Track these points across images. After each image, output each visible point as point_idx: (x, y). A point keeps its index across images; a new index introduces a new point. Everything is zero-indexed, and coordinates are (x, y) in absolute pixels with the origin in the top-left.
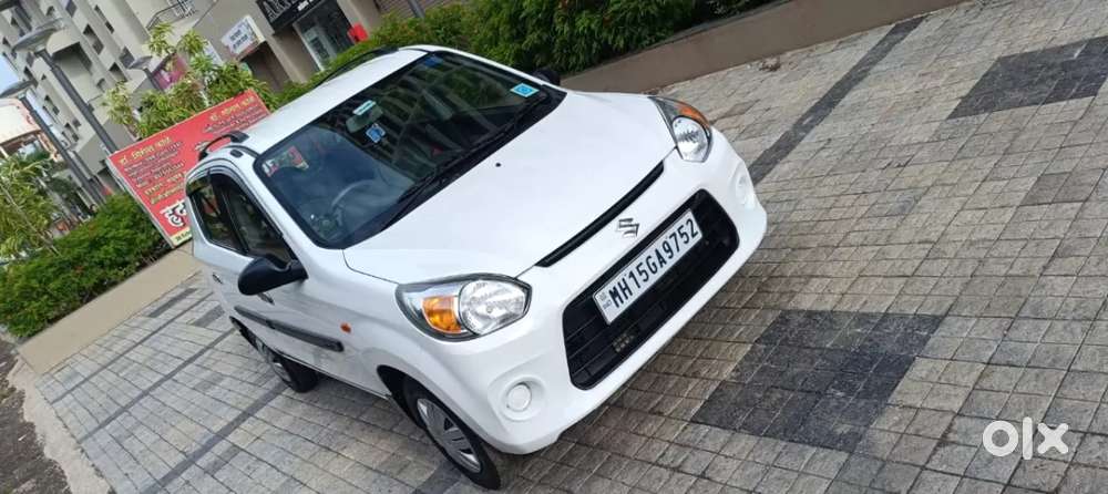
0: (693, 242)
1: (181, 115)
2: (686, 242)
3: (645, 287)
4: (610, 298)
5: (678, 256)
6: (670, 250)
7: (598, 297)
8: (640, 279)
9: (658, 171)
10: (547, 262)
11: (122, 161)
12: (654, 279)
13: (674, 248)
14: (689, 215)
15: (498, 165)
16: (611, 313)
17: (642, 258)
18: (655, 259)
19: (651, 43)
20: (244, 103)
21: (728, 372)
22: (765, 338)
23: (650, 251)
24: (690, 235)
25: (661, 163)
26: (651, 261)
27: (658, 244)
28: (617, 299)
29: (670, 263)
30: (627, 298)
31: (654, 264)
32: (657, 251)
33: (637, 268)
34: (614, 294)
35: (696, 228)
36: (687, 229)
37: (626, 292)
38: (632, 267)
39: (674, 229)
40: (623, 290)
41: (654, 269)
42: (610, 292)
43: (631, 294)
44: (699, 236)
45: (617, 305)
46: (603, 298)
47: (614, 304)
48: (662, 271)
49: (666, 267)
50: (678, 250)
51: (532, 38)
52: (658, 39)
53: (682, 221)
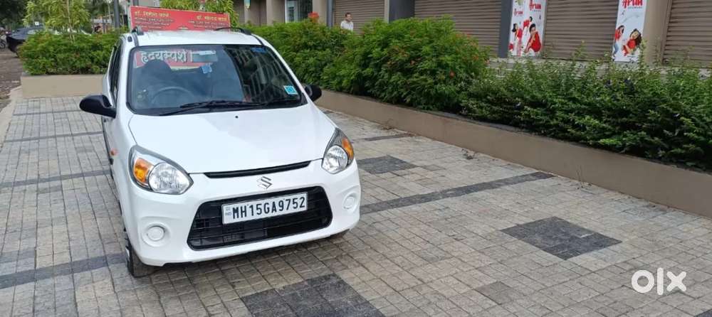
0: (299, 210)
1: (183, 6)
2: (295, 208)
3: (256, 217)
4: (232, 211)
5: (285, 212)
6: (282, 206)
8: (255, 211)
9: (305, 164)
10: (211, 175)
11: (136, 13)
12: (263, 216)
13: (285, 206)
14: (305, 195)
15: (237, 117)
16: (228, 219)
17: (263, 202)
18: (270, 206)
19: (424, 108)
20: (220, 19)
21: (280, 286)
22: (312, 281)
23: (270, 201)
25: (309, 162)
26: (267, 206)
27: (277, 200)
28: (236, 214)
29: (278, 213)
30: (242, 217)
31: (268, 208)
32: (274, 203)
33: (257, 205)
34: (235, 211)
35: (305, 204)
36: (299, 202)
37: (244, 214)
38: (254, 203)
39: (291, 197)
40: (242, 212)
41: (267, 211)
42: (234, 209)
43: (246, 216)
44: (304, 209)
47: (232, 215)
48: (271, 214)
49: (275, 214)
50: (288, 209)
51: (368, 71)
52: (428, 109)
53: (299, 196)
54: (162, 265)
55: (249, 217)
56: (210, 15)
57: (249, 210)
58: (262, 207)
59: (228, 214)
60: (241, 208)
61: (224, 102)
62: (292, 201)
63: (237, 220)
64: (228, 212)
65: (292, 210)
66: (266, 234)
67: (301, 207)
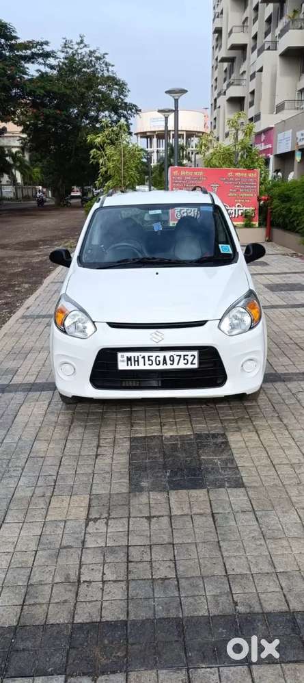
2: (185, 364)
3: (147, 367)
6: (173, 361)
7: (119, 354)
18: (161, 359)
24: (190, 362)
26: (158, 359)
28: (129, 362)
31: (159, 361)
33: (149, 357)
34: (129, 359)
37: (136, 363)
40: (135, 361)
41: (158, 363)
42: (127, 357)
45: (128, 365)
46: (123, 357)
54: (70, 396)
55: (141, 367)
56: (241, 172)
57: (141, 361)
58: (153, 359)
59: (123, 361)
60: (134, 357)
61: (154, 259)
62: (182, 357)
63: (130, 368)
64: (122, 359)
65: (182, 366)
66: (160, 385)
67: (192, 363)
